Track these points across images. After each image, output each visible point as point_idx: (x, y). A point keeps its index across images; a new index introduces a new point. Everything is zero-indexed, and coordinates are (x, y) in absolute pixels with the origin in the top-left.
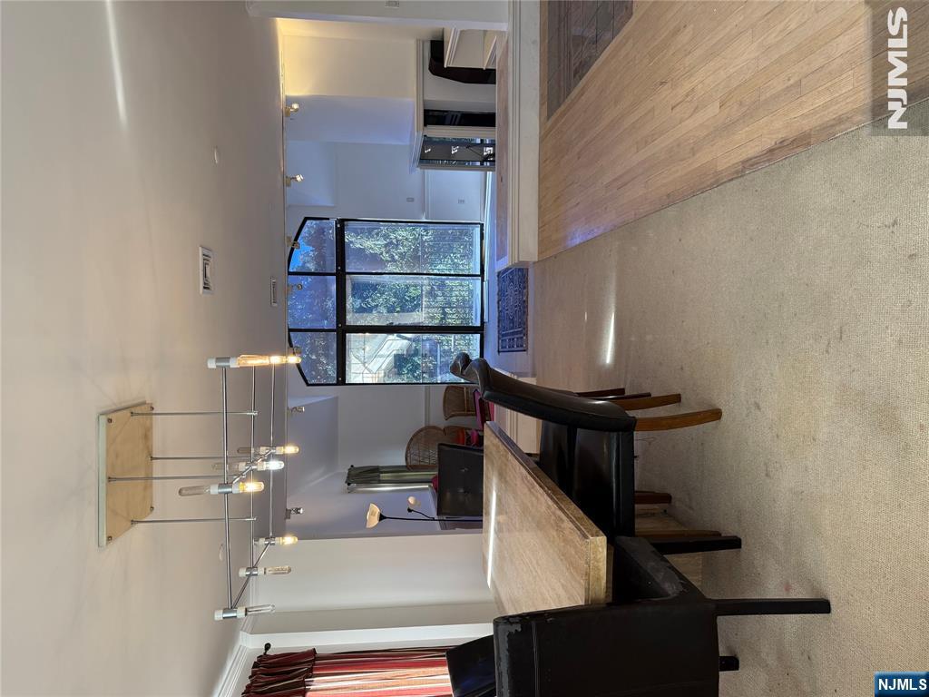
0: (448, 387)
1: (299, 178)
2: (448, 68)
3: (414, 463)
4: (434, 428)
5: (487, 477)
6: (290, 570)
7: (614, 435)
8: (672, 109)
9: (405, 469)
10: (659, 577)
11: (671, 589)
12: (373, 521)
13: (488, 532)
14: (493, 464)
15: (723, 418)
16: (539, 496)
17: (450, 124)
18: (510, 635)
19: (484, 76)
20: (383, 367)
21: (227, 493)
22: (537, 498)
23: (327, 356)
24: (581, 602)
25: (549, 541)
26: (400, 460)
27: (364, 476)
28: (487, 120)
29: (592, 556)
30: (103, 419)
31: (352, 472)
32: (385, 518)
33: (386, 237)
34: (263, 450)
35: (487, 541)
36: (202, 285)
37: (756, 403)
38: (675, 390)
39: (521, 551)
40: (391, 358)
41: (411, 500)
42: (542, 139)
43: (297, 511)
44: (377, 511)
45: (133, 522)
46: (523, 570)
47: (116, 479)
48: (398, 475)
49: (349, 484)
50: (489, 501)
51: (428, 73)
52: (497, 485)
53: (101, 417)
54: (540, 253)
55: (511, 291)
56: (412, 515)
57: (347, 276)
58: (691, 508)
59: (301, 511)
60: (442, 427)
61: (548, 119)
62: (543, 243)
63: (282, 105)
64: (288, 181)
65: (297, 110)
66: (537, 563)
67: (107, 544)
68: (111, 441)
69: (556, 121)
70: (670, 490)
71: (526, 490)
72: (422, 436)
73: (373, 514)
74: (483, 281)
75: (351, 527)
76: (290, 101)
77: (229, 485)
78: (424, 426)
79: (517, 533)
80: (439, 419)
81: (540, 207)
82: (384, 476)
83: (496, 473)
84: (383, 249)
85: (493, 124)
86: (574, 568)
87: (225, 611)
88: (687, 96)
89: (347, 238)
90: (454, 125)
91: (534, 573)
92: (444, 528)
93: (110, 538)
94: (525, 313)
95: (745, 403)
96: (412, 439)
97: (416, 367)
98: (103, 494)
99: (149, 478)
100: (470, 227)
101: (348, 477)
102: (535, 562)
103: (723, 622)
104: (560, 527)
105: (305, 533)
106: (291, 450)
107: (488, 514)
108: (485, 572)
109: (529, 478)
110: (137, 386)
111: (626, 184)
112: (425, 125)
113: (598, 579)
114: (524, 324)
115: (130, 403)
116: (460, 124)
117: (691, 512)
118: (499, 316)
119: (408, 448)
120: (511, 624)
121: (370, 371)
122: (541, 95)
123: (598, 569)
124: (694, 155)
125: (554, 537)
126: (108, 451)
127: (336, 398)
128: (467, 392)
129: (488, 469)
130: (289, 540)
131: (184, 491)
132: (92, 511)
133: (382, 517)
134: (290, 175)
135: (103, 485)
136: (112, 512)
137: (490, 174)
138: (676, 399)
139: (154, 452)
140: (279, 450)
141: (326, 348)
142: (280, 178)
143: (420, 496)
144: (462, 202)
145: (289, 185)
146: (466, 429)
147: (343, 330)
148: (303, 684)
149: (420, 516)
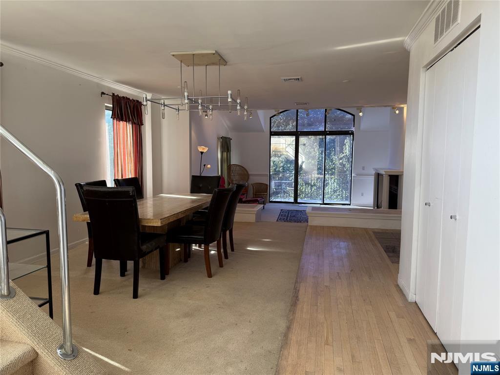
0: (267, 185)
3: (232, 168)
4: (248, 178)
9: (228, 165)
11: (144, 248)
12: (201, 149)
15: (208, 278)
18: (129, 191)
20: (288, 154)
24: (140, 218)
26: (234, 161)
27: (226, 144)
29: (155, 221)
30: (214, 52)
31: (228, 140)
32: (202, 154)
36: (285, 78)
41: (209, 166)
42: (365, 229)
43: (207, 115)
44: (205, 151)
45: (181, 61)
48: (226, 160)
49: (221, 138)
54: (312, 226)
56: (202, 166)
59: (206, 117)
60: (248, 182)
61: (373, 232)
62: (314, 228)
63: (397, 105)
64: (359, 109)
65: (395, 113)
67: (171, 55)
69: (369, 234)
70: (189, 262)
72: (244, 173)
73: (203, 149)
74: (321, 204)
75: (196, 139)
78: (250, 173)
82: (225, 154)
84: (345, 154)
93: (174, 55)
96: (243, 167)
98: (188, 53)
99: (200, 65)
100: (349, 199)
101: (225, 137)
112: (390, 176)
113: (147, 223)
114: (290, 221)
118: (299, 211)
119: (239, 166)
121: (286, 147)
123: (151, 223)
126: (203, 54)
127: (263, 131)
128: (264, 194)
133: (202, 153)
134: (362, 110)
135: (191, 53)
136: (182, 56)
138: (221, 266)
139: (209, 66)
142: (360, 105)
143: (213, 169)
144: (362, 195)
145: (357, 109)
146: (247, 193)
147: (297, 134)
148: (129, 121)
149: (202, 169)
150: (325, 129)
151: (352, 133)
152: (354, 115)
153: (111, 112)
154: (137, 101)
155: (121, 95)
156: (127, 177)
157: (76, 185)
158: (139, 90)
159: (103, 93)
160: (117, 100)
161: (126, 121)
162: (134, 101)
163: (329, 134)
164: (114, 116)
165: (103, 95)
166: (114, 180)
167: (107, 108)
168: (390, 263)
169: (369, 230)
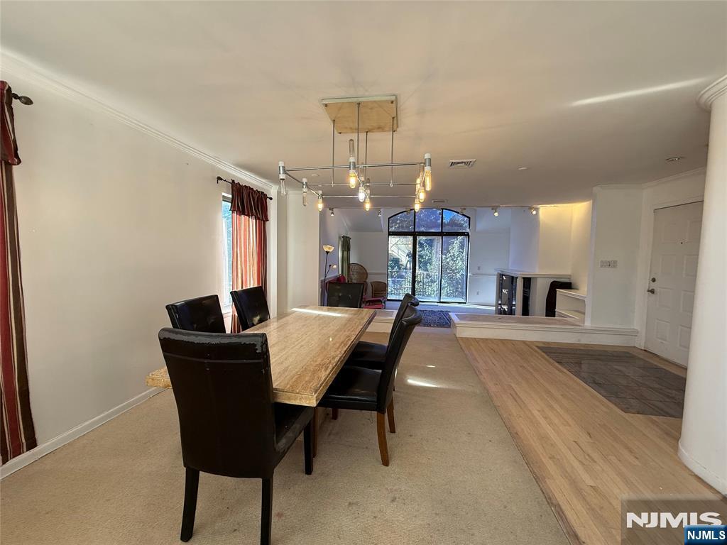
0: (385, 284)
1: (496, 214)
2: (556, 291)
3: (351, 267)
4: (367, 277)
5: (347, 310)
6: (305, 205)
7: (375, 399)
8: (575, 442)
9: (348, 263)
10: (290, 434)
11: (282, 443)
12: (326, 249)
13: (320, 309)
14: (355, 314)
15: (384, 467)
16: (340, 350)
17: (524, 291)
18: (254, 345)
19: (551, 310)
20: (395, 254)
21: (350, 167)
22: (338, 348)
23: (399, 227)
25: (314, 357)
26: (353, 260)
27: (346, 244)
28: (526, 311)
29: (304, 396)
30: (393, 98)
31: (348, 239)
32: (327, 254)
33: (458, 256)
34: (369, 192)
35: (315, 309)
36: (454, 161)
37: (395, 499)
38: (397, 430)
39: (309, 333)
40: (397, 256)
41: (335, 266)
42: (524, 342)
43: (333, 213)
44: (331, 251)
45: (334, 121)
46: (299, 334)
47: (359, 107)
48: (346, 259)
49: (343, 237)
50: (335, 311)
51: (552, 280)
52: (344, 317)
53: (394, 97)
54: (462, 338)
55: (435, 318)
56: (328, 267)
57: (440, 237)
58: (330, 434)
59: (332, 215)
60: (367, 281)
61: (537, 347)
63: (534, 206)
64: (495, 208)
65: (532, 213)
66: (303, 346)
67: (323, 104)
68: (379, 104)
69: (536, 351)
71: (342, 339)
72: (363, 272)
73: (329, 248)
74: (438, 302)
75: (324, 238)
76: (537, 210)
77: (354, 168)
78: (368, 272)
79: (318, 330)
80: (371, 279)
81: (487, 339)
82: (346, 253)
83: (351, 316)
85: (523, 315)
86: (297, 378)
87: (284, 167)
88: (588, 455)
89: (460, 238)
90: (524, 293)
91: (296, 343)
92: (322, 282)
93: (326, 105)
94: (424, 325)
95: (395, 488)
96: (362, 266)
97: (393, 268)
98: (350, 100)
99: (358, 131)
100: (464, 297)
101: (346, 237)
102: (302, 343)
103: (258, 482)
104: (322, 368)
105: (322, 215)
106: (368, 206)
107: (329, 310)
108: (300, 307)
109: (350, 342)
110: (408, 121)
111: (516, 401)
112: (524, 278)
115: (399, 118)
116: (524, 296)
117: (327, 434)
119: (358, 264)
120: (262, 346)
121: (392, 247)
122: (548, 343)
123: (295, 399)
124: (550, 458)
125: (316, 361)
126: (375, 102)
127: (382, 231)
128: (383, 293)
129: (352, 311)
130: (320, 206)
131: (352, 142)
132: (343, 94)
133: (327, 252)
134: (498, 210)
135: (355, 100)
136: (340, 107)
137: (494, 308)
138: (393, 430)
139: (371, 133)
140: (368, 200)
141: (402, 227)
142: (497, 205)
143: (336, 270)
144: (478, 294)
145: (493, 209)
147: (414, 235)
148: (252, 215)
149: (327, 270)
150: (442, 230)
151: (468, 235)
152: (469, 218)
153: (230, 204)
154: (262, 193)
155: (243, 184)
156: (249, 287)
157: (167, 307)
158: (264, 181)
159: (219, 178)
160: (237, 189)
161: (249, 216)
162: (259, 192)
163: (445, 235)
164: (233, 209)
165: (219, 181)
166: (231, 293)
167: (225, 199)
168: (623, 413)
169: (529, 343)
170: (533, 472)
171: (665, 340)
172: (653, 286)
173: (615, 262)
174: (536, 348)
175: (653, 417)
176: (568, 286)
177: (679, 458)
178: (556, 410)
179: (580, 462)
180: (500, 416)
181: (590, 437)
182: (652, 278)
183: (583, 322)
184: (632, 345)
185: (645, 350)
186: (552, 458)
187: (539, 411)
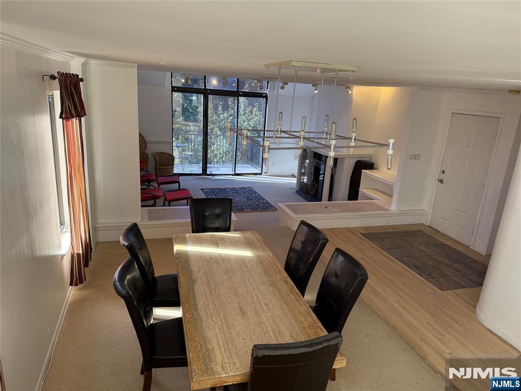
2: (362, 171)
8: (428, 323)
42: (348, 229)
51: (356, 160)
57: (236, 98)
64: (315, 86)
65: (348, 93)
72: (141, 140)
74: (234, 175)
78: (146, 139)
88: (438, 332)
111: (378, 297)
122: (366, 228)
124: (421, 340)
127: (164, 86)
144: (274, 164)
145: (313, 86)
147: (205, 93)
150: (237, 88)
151: (266, 96)
154: (77, 76)
163: (241, 95)
164: (65, 115)
168: (440, 291)
169: (353, 230)
170: (418, 354)
171: (446, 220)
172: (443, 176)
173: (419, 155)
174: (361, 236)
175: (456, 290)
176: (370, 166)
177: (478, 319)
178: (405, 299)
179: (437, 338)
180: (376, 313)
181: (434, 317)
182: (442, 170)
183: (390, 205)
184: (421, 223)
185: (430, 227)
186: (422, 340)
187: (396, 302)
